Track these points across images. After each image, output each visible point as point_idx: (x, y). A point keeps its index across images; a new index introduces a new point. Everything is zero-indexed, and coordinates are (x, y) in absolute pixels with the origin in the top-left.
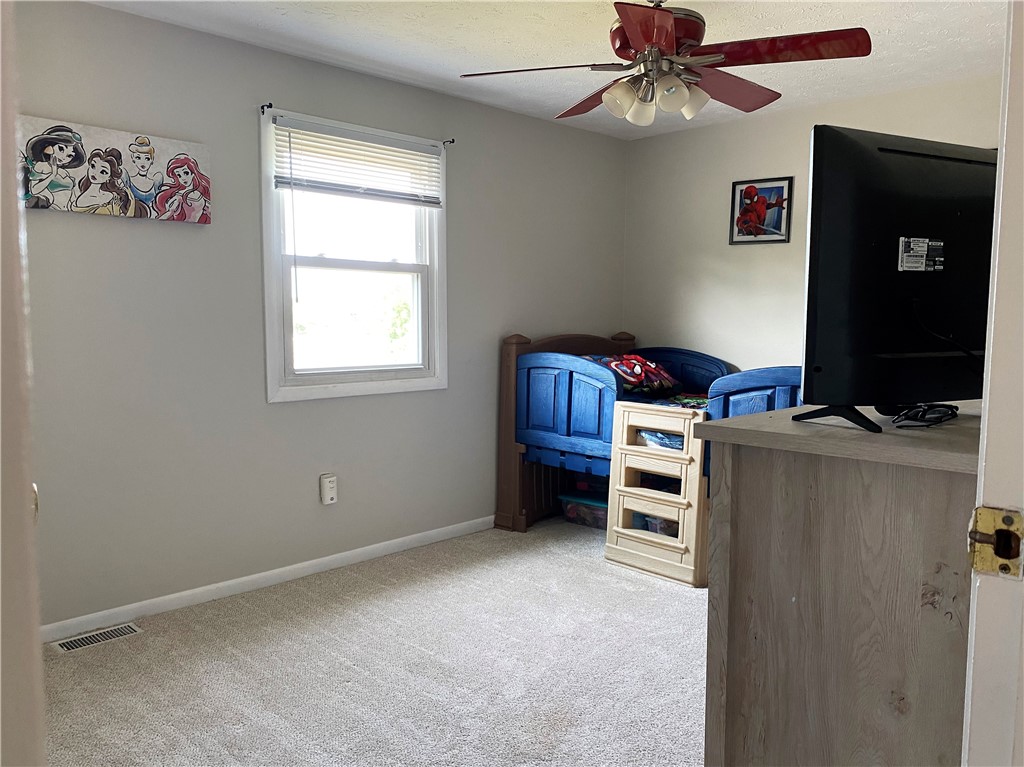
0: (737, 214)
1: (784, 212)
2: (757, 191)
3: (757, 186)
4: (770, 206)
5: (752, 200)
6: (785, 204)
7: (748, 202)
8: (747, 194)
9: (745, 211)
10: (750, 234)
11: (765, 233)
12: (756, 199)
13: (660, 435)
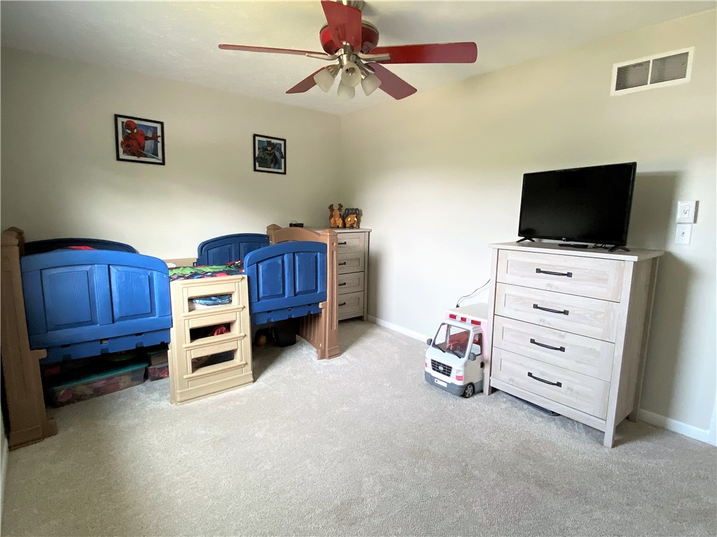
0: (121, 139)
1: (160, 145)
2: (136, 126)
3: (136, 122)
4: (147, 138)
5: (132, 131)
6: (160, 139)
7: (129, 132)
8: (127, 126)
9: (127, 137)
10: (134, 155)
11: (146, 156)
12: (135, 131)
13: (213, 298)
